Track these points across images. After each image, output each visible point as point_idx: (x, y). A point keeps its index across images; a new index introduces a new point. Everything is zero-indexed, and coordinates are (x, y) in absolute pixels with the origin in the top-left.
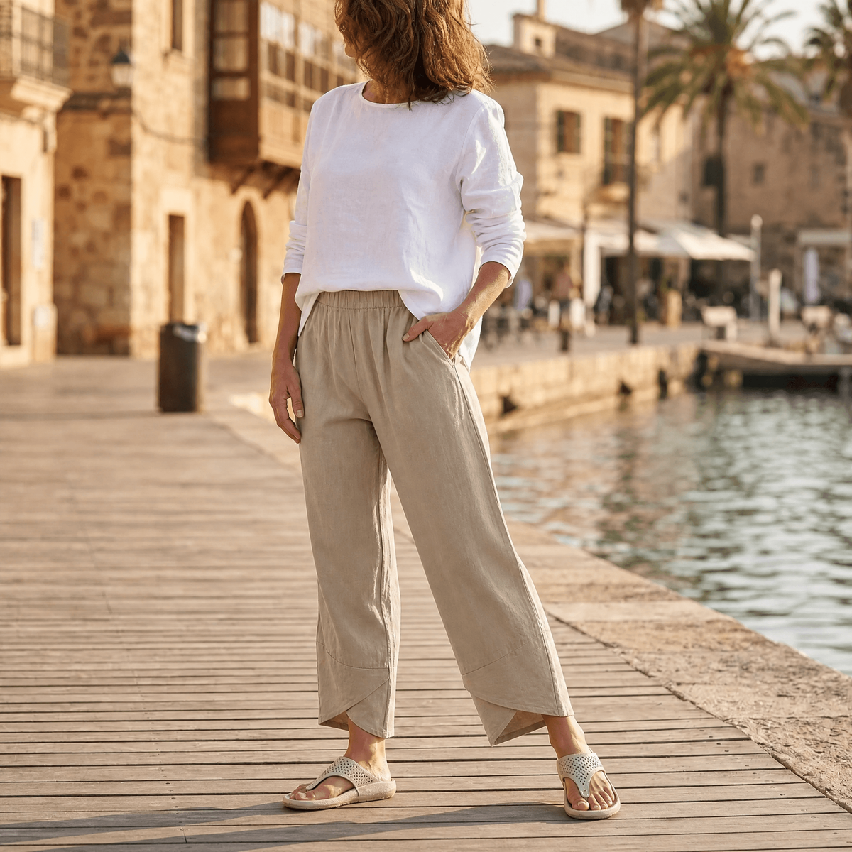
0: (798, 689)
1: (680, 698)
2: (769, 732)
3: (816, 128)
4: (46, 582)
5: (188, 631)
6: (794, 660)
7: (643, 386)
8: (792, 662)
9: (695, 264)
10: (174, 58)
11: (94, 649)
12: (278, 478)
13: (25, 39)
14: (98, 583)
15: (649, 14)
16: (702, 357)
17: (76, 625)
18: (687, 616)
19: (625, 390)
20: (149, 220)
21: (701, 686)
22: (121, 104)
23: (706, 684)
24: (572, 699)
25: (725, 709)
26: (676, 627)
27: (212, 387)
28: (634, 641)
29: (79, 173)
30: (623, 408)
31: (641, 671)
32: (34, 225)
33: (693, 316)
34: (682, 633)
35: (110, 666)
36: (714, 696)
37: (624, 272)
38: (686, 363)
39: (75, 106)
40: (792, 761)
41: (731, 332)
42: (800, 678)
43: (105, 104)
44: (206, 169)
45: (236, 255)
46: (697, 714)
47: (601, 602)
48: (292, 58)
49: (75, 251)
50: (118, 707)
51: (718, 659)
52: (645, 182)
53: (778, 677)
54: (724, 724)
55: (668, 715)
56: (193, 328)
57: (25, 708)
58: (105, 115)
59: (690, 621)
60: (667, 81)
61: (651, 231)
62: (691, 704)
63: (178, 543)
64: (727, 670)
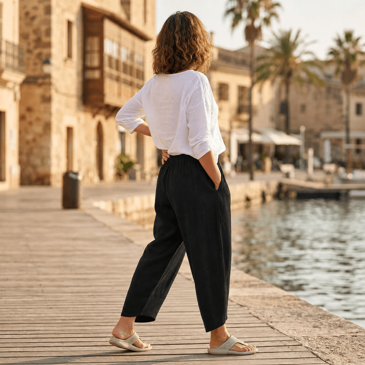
0: (322, 324)
1: (272, 328)
2: (310, 342)
3: (329, 89)
4: (17, 280)
5: (76, 300)
6: (321, 312)
7: (256, 198)
8: (319, 313)
9: (277, 147)
10: (69, 62)
11: (37, 308)
12: (112, 236)
13: (7, 54)
14: (38, 280)
15: (257, 42)
16: (280, 186)
17: (29, 298)
18: (275, 293)
19: (248, 199)
20: (59, 129)
21: (281, 323)
22: (47, 80)
23: (283, 322)
24: (227, 328)
25: (291, 333)
26: (271, 298)
27: (85, 199)
28: (253, 304)
29: (29, 110)
30: (247, 207)
31: (256, 317)
32: (11, 131)
33: (276, 168)
34: (273, 301)
35: (43, 315)
36: (286, 327)
37: (247, 150)
38: (273, 188)
39: (29, 82)
40: (320, 355)
41: (292, 175)
42: (323, 319)
43: (40, 81)
44: (82, 108)
45: (94, 144)
46: (279, 335)
47: (239, 288)
48: (117, 62)
49: (28, 142)
50: (47, 332)
51: (288, 312)
52: (256, 112)
53: (313, 319)
54: (291, 339)
55: (267, 335)
56: (76, 174)
57: (8, 333)
58: (40, 85)
59: (276, 295)
60: (264, 70)
61: (258, 133)
62: (277, 331)
63: (71, 264)
64: (292, 317)
